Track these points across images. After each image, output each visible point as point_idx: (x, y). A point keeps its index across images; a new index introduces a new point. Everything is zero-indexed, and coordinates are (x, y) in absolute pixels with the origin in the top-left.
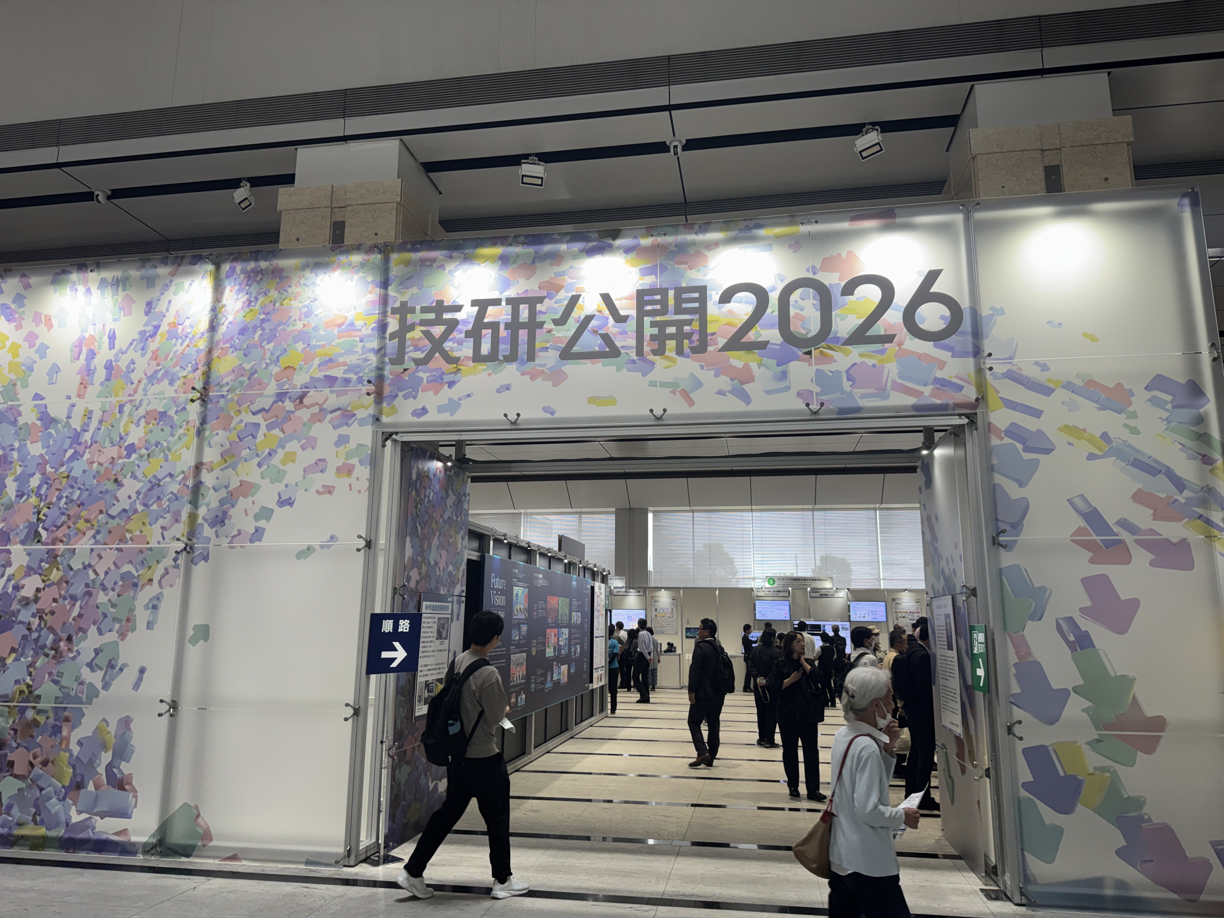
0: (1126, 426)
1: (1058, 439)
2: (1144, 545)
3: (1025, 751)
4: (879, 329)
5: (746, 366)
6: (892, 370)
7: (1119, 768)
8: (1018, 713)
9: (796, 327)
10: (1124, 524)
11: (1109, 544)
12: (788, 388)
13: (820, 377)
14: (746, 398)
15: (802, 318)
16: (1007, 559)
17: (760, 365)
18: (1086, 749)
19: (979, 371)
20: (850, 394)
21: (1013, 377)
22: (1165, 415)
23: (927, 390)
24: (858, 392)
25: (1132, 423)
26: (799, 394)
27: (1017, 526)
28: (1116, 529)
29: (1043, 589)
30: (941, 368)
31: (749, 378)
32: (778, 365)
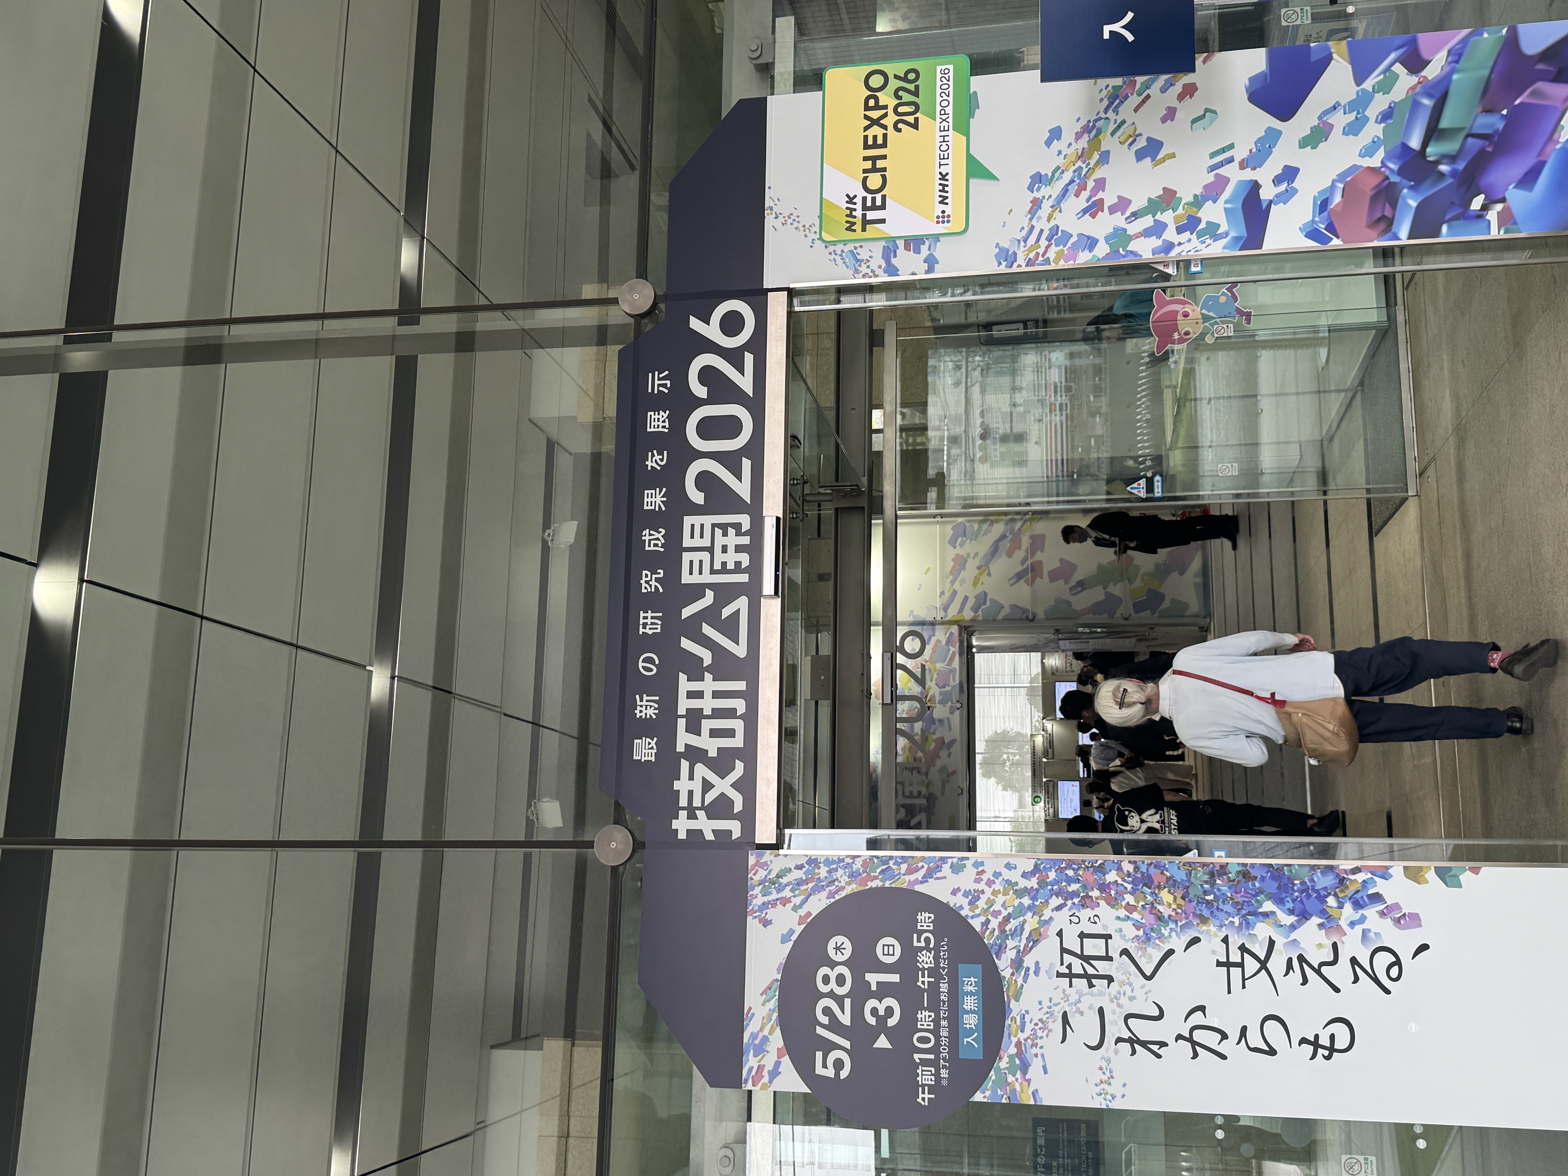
0: (974, 558)
1: (980, 589)
2: (1033, 554)
3: (1136, 613)
4: (918, 672)
5: (934, 741)
6: (939, 666)
7: (1141, 573)
8: (1118, 615)
9: (914, 714)
10: (1023, 563)
11: (1033, 570)
12: (948, 719)
13: (943, 702)
14: (953, 742)
15: (909, 710)
16: (1041, 615)
17: (934, 733)
18: (1132, 586)
19: (943, 623)
20: (953, 687)
21: (946, 608)
22: (968, 541)
23: (952, 649)
24: (952, 683)
25: (972, 556)
26: (952, 713)
27: (1024, 611)
28: (1025, 566)
29: (1055, 600)
30: (940, 642)
31: (942, 739)
32: (935, 724)
